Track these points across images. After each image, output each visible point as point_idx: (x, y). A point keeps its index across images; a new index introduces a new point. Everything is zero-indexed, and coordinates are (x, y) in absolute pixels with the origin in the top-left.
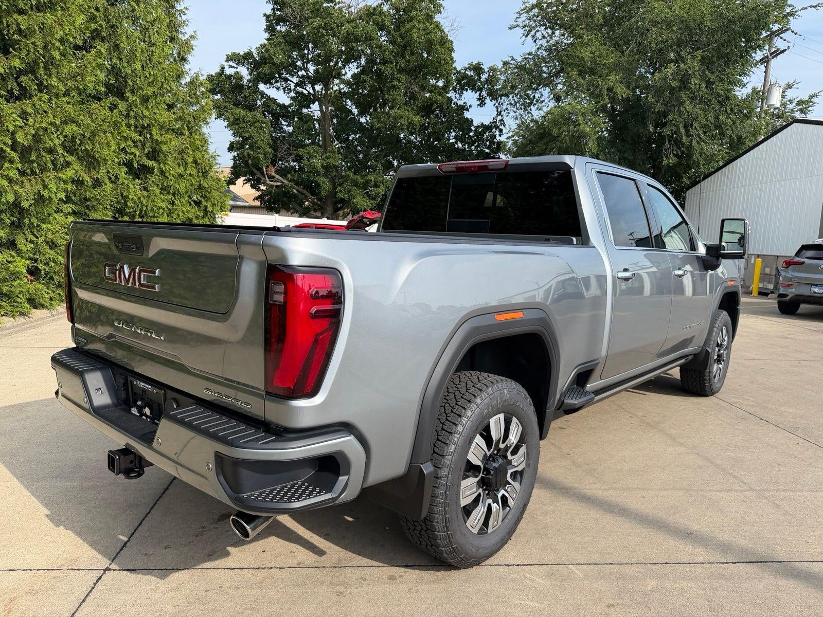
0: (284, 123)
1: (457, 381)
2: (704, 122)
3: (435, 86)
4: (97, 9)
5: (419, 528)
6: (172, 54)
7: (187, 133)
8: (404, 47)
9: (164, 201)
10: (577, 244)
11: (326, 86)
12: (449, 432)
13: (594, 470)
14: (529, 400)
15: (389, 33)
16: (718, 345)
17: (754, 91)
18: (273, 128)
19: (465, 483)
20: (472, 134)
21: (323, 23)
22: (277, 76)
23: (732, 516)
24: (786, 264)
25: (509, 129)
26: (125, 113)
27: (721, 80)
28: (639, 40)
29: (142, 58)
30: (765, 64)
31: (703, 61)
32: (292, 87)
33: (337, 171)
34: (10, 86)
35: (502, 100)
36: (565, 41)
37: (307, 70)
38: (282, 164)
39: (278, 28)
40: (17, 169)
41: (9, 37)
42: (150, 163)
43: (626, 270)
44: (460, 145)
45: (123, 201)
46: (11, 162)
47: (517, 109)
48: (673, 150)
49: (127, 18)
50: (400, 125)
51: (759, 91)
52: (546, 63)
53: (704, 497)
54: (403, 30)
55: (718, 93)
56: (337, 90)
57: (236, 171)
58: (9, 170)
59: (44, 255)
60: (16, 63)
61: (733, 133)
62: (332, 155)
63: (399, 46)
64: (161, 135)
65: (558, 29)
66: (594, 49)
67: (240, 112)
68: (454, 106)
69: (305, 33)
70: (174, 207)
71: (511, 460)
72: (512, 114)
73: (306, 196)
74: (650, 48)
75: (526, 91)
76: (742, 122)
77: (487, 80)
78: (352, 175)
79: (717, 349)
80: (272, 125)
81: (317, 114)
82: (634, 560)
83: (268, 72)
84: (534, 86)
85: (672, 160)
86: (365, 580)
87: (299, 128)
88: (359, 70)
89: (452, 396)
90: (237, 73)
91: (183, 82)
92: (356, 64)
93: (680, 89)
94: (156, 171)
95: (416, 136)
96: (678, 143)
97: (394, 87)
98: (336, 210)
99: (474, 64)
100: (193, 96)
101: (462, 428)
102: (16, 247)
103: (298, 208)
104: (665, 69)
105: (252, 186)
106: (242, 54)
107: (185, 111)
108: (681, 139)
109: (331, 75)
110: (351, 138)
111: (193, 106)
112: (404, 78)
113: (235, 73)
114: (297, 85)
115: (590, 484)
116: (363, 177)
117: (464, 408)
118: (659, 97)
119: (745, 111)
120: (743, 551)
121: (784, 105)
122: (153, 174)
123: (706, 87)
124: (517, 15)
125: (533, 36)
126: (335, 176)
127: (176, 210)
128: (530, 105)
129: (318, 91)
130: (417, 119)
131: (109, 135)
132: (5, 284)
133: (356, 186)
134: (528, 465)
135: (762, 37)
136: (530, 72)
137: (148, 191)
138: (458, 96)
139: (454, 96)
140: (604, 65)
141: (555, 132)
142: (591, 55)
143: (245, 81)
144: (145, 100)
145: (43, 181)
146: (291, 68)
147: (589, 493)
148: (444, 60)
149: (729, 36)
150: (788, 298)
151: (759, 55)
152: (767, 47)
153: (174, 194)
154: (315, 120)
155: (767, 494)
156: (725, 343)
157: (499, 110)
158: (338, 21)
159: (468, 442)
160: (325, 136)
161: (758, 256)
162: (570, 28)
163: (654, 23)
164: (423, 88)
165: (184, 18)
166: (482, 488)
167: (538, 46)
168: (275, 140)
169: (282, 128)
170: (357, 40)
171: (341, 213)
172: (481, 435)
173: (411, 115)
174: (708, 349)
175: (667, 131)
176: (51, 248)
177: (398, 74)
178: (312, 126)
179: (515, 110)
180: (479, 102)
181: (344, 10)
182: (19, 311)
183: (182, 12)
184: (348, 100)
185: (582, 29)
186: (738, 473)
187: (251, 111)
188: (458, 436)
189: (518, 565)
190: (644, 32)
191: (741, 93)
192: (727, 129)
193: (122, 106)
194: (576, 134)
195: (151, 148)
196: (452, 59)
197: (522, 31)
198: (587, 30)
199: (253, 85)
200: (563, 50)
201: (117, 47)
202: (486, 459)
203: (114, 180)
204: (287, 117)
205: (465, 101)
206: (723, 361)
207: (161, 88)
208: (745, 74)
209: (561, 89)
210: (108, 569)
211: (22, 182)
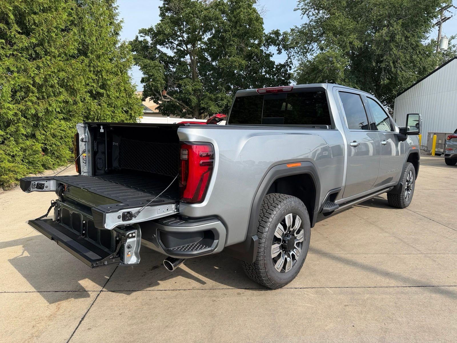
0: (171, 66)
1: (269, 198)
2: (404, 59)
3: (254, 44)
4: (72, 9)
5: (251, 268)
6: (111, 31)
7: (120, 74)
8: (236, 22)
9: (109, 111)
10: (329, 129)
11: (194, 46)
12: (265, 222)
13: (340, 245)
14: (305, 207)
15: (227, 15)
16: (407, 181)
17: (433, 41)
18: (165, 69)
19: (273, 247)
20: (274, 69)
21: (191, 11)
22: (167, 40)
23: (411, 266)
24: (449, 138)
25: (295, 66)
26: (88, 64)
27: (414, 36)
28: (367, 14)
29: (96, 35)
30: (439, 26)
31: (403, 25)
32: (175, 47)
33: (200, 92)
34: (30, 53)
35: (291, 50)
36: (325, 16)
37: (183, 37)
38: (170, 89)
39: (167, 14)
40: (36, 96)
41: (29, 27)
42: (102, 91)
43: (354, 142)
44: (268, 76)
45: (88, 112)
46: (33, 93)
47: (299, 55)
48: (386, 76)
49: (88, 13)
50: (235, 66)
51: (436, 41)
52: (315, 29)
53: (397, 257)
54: (235, 13)
55: (412, 43)
56: (199, 47)
57: (145, 94)
58: (32, 97)
59: (50, 141)
60: (34, 40)
61: (421, 65)
62: (198, 83)
63: (233, 22)
64: (107, 76)
65: (321, 10)
66: (342, 21)
67: (147, 61)
68: (264, 54)
69: (181, 16)
70: (115, 114)
71: (296, 237)
72: (297, 58)
73: (184, 107)
74: (373, 19)
75: (304, 45)
76: (426, 59)
77: (282, 39)
78: (208, 94)
79: (407, 183)
80: (164, 68)
81: (189, 61)
82: (359, 286)
83: (162, 39)
84: (308, 42)
85: (386, 81)
86: (226, 295)
87: (179, 69)
88: (211, 36)
89: (266, 205)
90: (145, 40)
91: (117, 46)
92: (210, 33)
93: (390, 41)
94: (105, 95)
95: (243, 72)
96: (389, 72)
97: (231, 45)
98: (200, 114)
99: (275, 31)
100: (122, 54)
101: (271, 220)
102: (36, 138)
103: (180, 113)
104: (381, 30)
105: (155, 102)
106: (147, 29)
107: (119, 62)
108: (391, 69)
109: (196, 39)
110: (207, 74)
111: (122, 59)
112: (236, 40)
113: (144, 40)
114: (178, 45)
115: (338, 251)
116: (214, 95)
117: (272, 210)
118: (378, 46)
119: (427, 53)
120: (414, 281)
121: (450, 48)
122: (103, 96)
123: (405, 40)
124: (298, 3)
125: (307, 14)
126: (199, 95)
127: (116, 116)
128: (306, 53)
129: (189, 48)
130: (244, 62)
131: (81, 77)
132: (31, 157)
133: (211, 100)
134: (305, 240)
135: (436, 11)
136: (306, 34)
137: (101, 106)
138: (266, 49)
139: (264, 49)
140: (347, 29)
141: (320, 67)
142: (340, 24)
143: (149, 44)
144: (98, 57)
145: (49, 102)
146: (174, 36)
147: (337, 255)
148: (258, 29)
149: (418, 11)
150: (450, 156)
151: (435, 21)
152: (439, 16)
153: (114, 107)
154: (188, 64)
155: (430, 255)
156: (411, 180)
157: (289, 56)
158: (200, 10)
159: (274, 226)
160: (193, 73)
161: (435, 134)
162: (328, 9)
163: (375, 5)
164: (247, 45)
165: (117, 11)
166: (282, 250)
167: (310, 20)
168: (166, 76)
169: (170, 70)
170: (210, 19)
171: (203, 115)
172: (281, 224)
173: (241, 60)
174: (401, 183)
175: (383, 65)
176: (53, 138)
177: (233, 37)
178: (186, 68)
179: (298, 55)
180: (278, 52)
181: (202, 3)
182: (38, 171)
183: (116, 8)
184: (206, 53)
185: (335, 9)
186: (415, 245)
187: (153, 60)
188: (269, 223)
189: (301, 288)
190: (370, 10)
191: (425, 42)
192: (417, 63)
193: (87, 61)
194: (332, 68)
195: (102, 83)
196: (262, 28)
197: (301, 12)
198: (338, 10)
199: (154, 46)
200: (324, 21)
201: (83, 29)
202: (284, 235)
203: (83, 100)
204: (173, 63)
205: (270, 51)
206: (411, 189)
207: (107, 50)
208: (427, 32)
209: (323, 44)
210: (102, 291)
211: (38, 103)
